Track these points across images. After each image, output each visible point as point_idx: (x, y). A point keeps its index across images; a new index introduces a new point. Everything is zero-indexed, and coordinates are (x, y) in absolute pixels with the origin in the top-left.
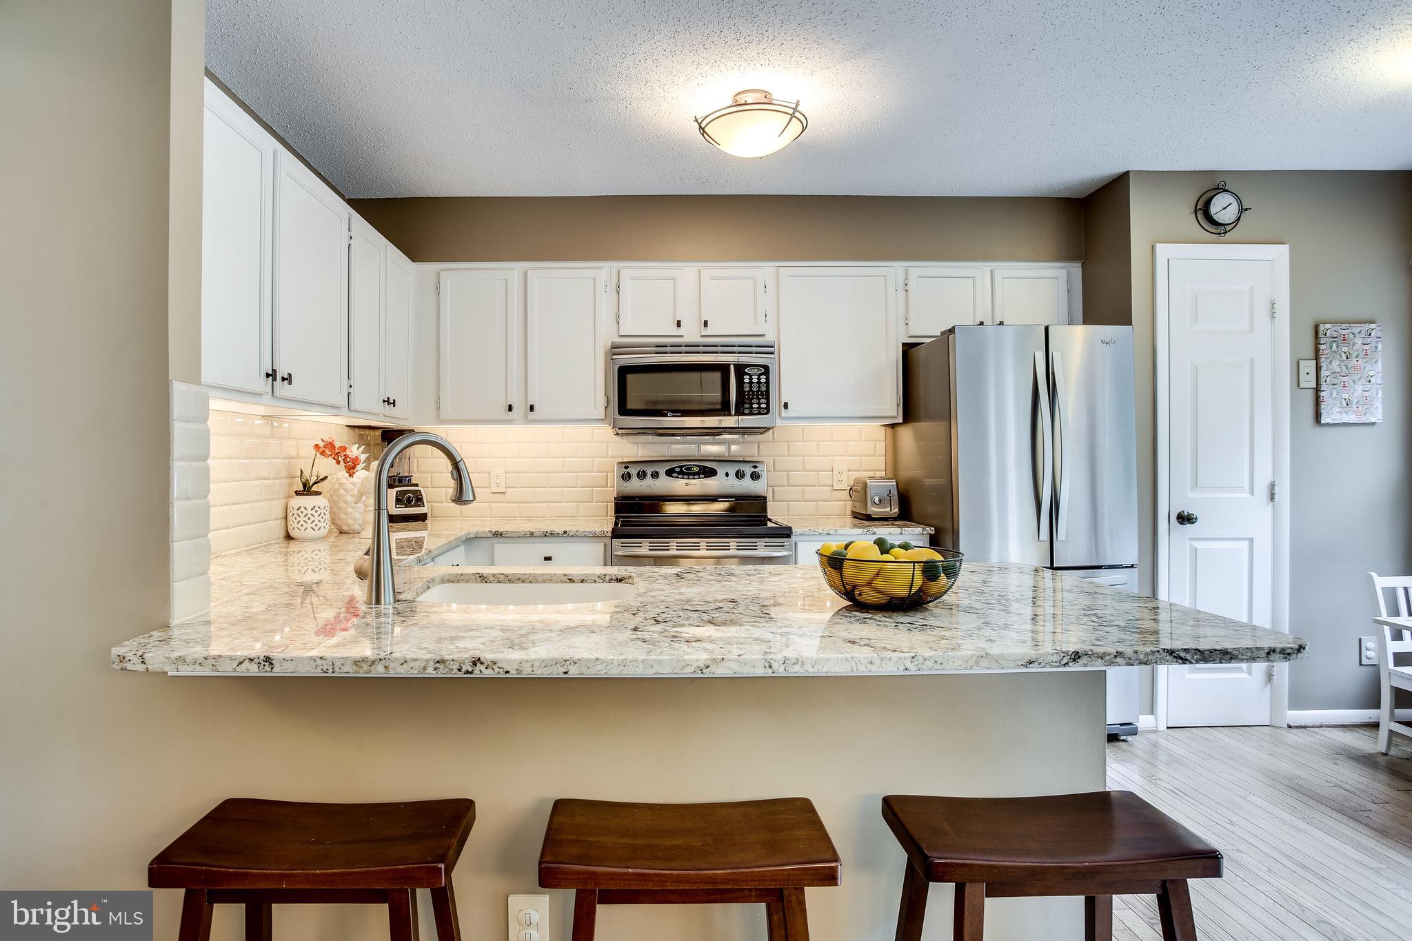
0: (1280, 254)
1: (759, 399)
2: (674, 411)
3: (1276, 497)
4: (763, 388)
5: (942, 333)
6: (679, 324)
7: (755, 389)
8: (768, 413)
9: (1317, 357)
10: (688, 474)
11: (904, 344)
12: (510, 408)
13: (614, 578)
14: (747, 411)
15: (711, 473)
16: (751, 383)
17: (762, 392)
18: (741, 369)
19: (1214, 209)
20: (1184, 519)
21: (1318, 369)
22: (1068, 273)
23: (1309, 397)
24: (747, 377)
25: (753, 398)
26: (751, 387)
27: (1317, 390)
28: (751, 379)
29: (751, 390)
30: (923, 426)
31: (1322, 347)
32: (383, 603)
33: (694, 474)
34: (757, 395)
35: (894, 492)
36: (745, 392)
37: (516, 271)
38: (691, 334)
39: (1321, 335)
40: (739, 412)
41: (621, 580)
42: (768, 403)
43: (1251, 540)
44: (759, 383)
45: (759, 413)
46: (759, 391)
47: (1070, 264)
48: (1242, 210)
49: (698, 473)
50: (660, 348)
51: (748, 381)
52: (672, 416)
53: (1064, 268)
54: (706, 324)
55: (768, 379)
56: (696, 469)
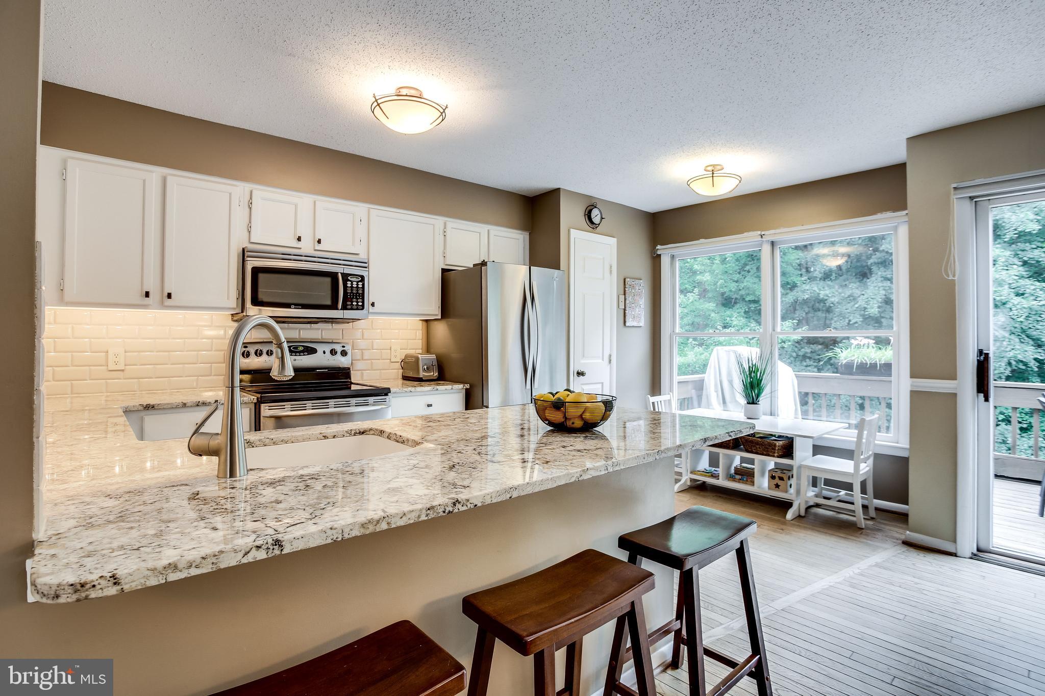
0: (613, 241)
1: (357, 299)
2: (295, 305)
3: (611, 361)
4: (360, 292)
5: (474, 265)
6: (299, 239)
7: (354, 292)
8: (363, 309)
9: (625, 294)
10: (296, 352)
11: (442, 269)
12: (147, 294)
13: (358, 432)
14: (349, 307)
15: (312, 351)
16: (352, 287)
17: (359, 294)
18: (345, 276)
19: (593, 215)
20: (580, 374)
21: (625, 299)
22: (524, 237)
23: (622, 312)
24: (349, 283)
25: (353, 298)
26: (352, 290)
27: (625, 310)
28: (352, 284)
29: (352, 292)
30: (452, 321)
31: (626, 289)
32: (238, 475)
33: (300, 352)
34: (356, 296)
35: (435, 363)
36: (348, 293)
37: (154, 174)
38: (307, 247)
39: (626, 283)
40: (344, 308)
41: (363, 433)
42: (363, 302)
43: (602, 383)
44: (357, 287)
45: (357, 309)
46: (357, 293)
47: (524, 233)
48: (602, 218)
49: (303, 351)
50: (285, 256)
51: (350, 285)
52: (295, 308)
53: (522, 234)
54: (319, 241)
55: (363, 285)
56: (301, 349)
